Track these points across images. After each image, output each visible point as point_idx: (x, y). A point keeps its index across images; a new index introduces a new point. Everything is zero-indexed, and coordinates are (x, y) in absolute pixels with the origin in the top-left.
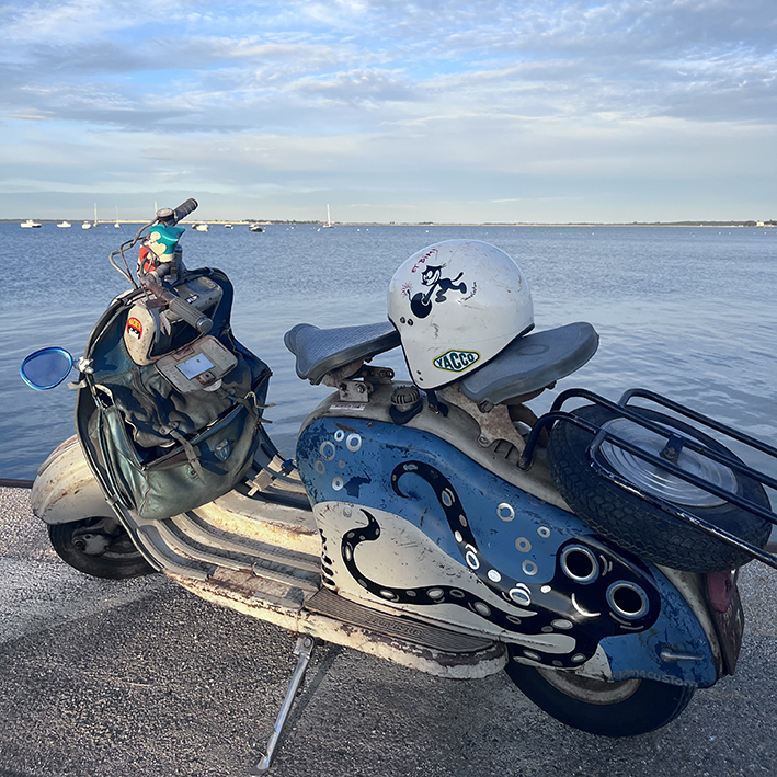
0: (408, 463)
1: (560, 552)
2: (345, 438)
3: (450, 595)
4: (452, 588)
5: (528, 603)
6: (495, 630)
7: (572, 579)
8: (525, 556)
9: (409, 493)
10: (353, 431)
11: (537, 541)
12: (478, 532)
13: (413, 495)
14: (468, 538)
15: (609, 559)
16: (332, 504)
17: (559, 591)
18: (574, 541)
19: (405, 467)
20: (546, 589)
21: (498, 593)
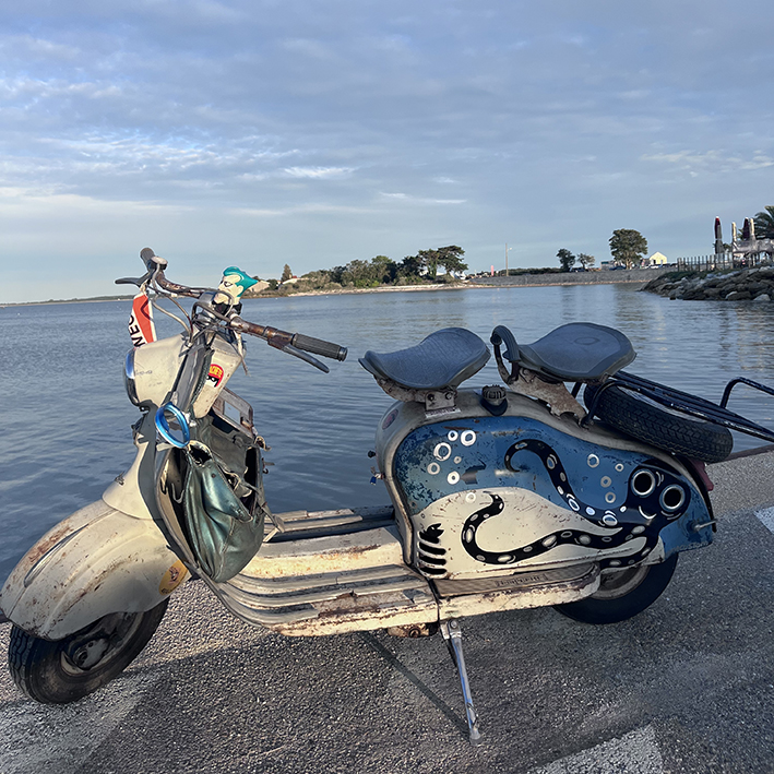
0: (518, 443)
1: (631, 478)
2: (459, 436)
3: (560, 538)
4: (562, 532)
5: (616, 522)
6: (594, 553)
7: (639, 496)
8: (607, 490)
9: (521, 467)
10: (465, 429)
11: (615, 475)
12: (574, 482)
13: (524, 468)
14: (567, 489)
15: (661, 473)
16: (452, 497)
17: (632, 507)
18: (639, 468)
19: (517, 447)
20: (623, 509)
21: (596, 523)
